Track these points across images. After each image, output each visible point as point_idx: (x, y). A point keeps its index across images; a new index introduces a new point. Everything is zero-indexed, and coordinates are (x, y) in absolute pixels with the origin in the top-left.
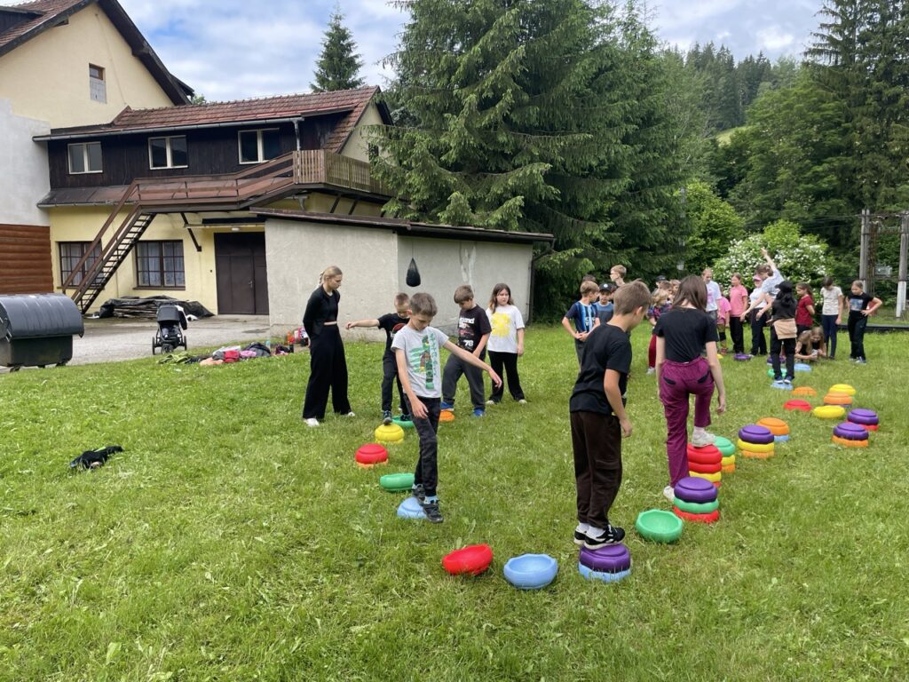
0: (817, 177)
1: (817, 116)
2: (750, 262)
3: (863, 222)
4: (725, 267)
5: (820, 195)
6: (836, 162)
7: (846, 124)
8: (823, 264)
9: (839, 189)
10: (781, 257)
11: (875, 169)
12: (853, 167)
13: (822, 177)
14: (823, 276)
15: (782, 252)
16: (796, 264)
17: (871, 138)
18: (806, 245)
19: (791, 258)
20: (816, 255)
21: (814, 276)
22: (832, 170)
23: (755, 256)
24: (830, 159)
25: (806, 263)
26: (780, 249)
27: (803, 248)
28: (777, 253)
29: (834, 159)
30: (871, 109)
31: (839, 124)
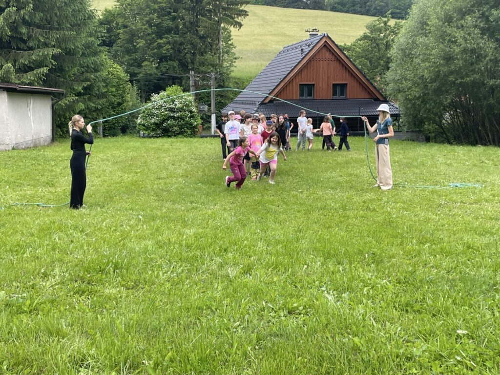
0: (160, 46)
1: (156, 6)
2: (163, 105)
3: (191, 79)
4: (151, 107)
5: (162, 59)
6: (170, 37)
7: (174, 14)
8: (193, 106)
9: (173, 55)
10: (177, 103)
11: (192, 44)
12: (179, 42)
13: (163, 47)
14: (194, 112)
15: (177, 100)
16: (183, 107)
17: (187, 23)
18: (185, 97)
19: (181, 103)
20: (191, 102)
21: (191, 112)
22: (169, 43)
23: (165, 102)
24: (166, 35)
25: (187, 106)
26: (176, 99)
27: (185, 99)
28: (174, 101)
29: (169, 36)
30: (187, 6)
31: (169, 13)
